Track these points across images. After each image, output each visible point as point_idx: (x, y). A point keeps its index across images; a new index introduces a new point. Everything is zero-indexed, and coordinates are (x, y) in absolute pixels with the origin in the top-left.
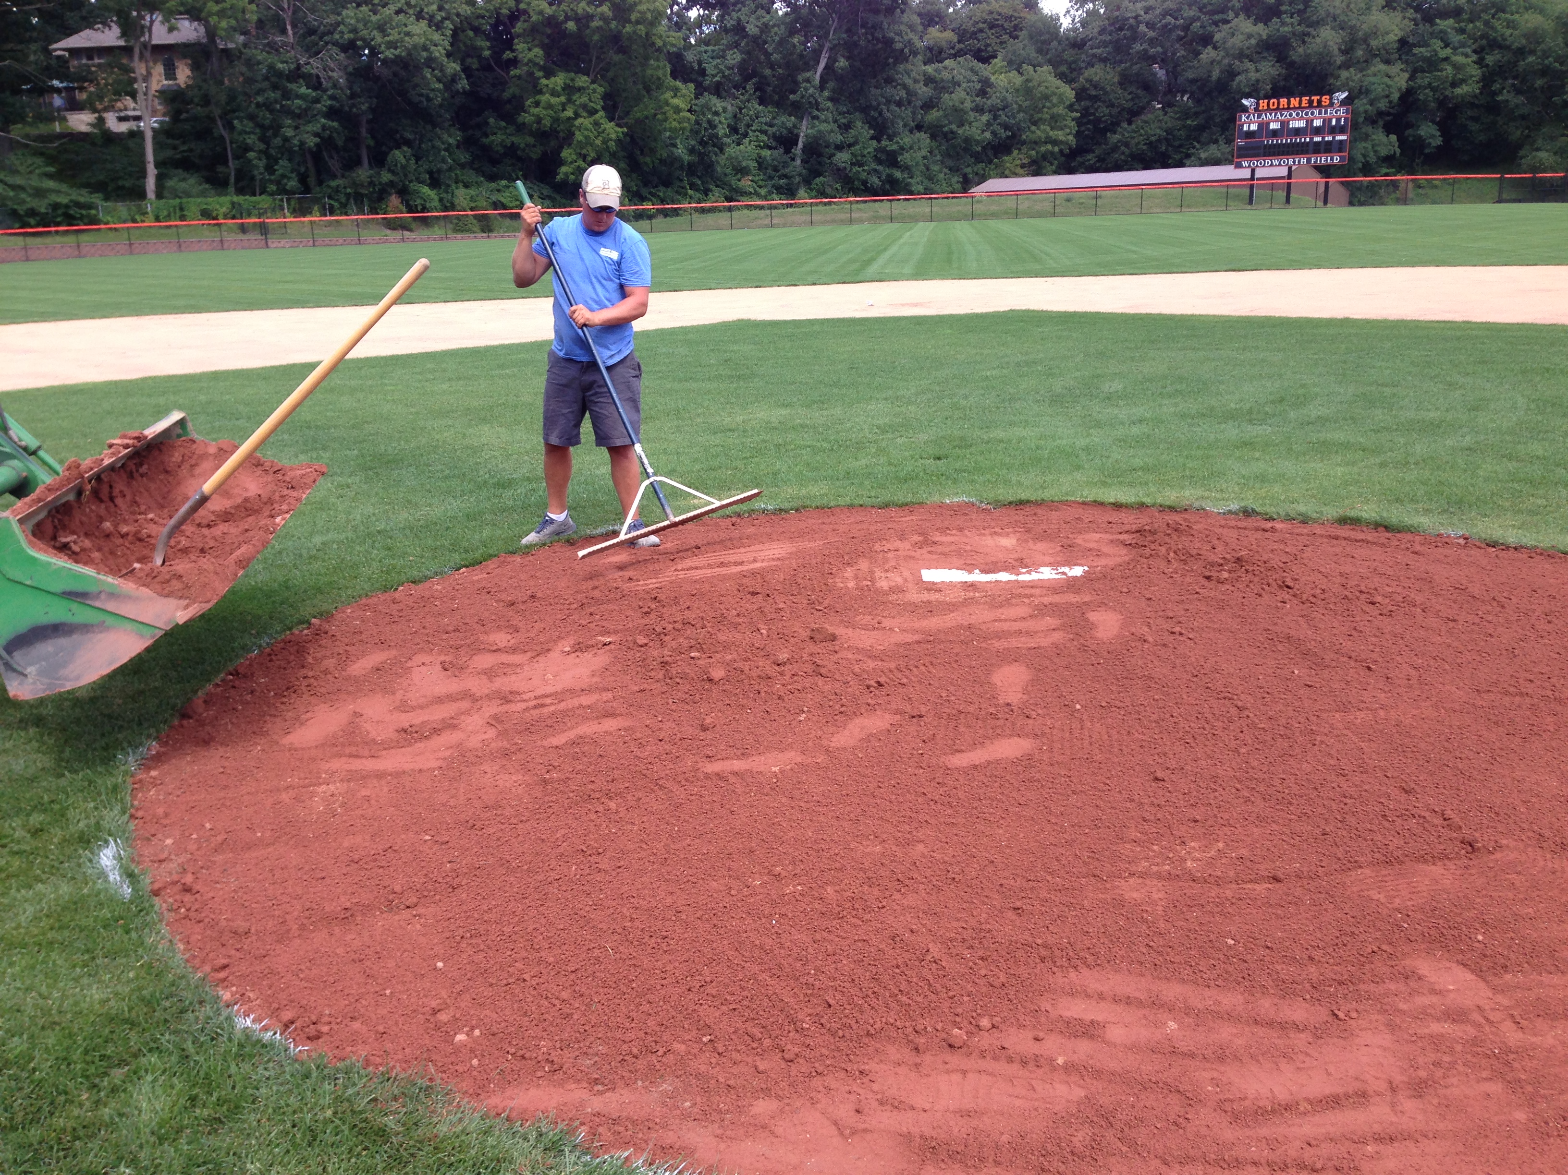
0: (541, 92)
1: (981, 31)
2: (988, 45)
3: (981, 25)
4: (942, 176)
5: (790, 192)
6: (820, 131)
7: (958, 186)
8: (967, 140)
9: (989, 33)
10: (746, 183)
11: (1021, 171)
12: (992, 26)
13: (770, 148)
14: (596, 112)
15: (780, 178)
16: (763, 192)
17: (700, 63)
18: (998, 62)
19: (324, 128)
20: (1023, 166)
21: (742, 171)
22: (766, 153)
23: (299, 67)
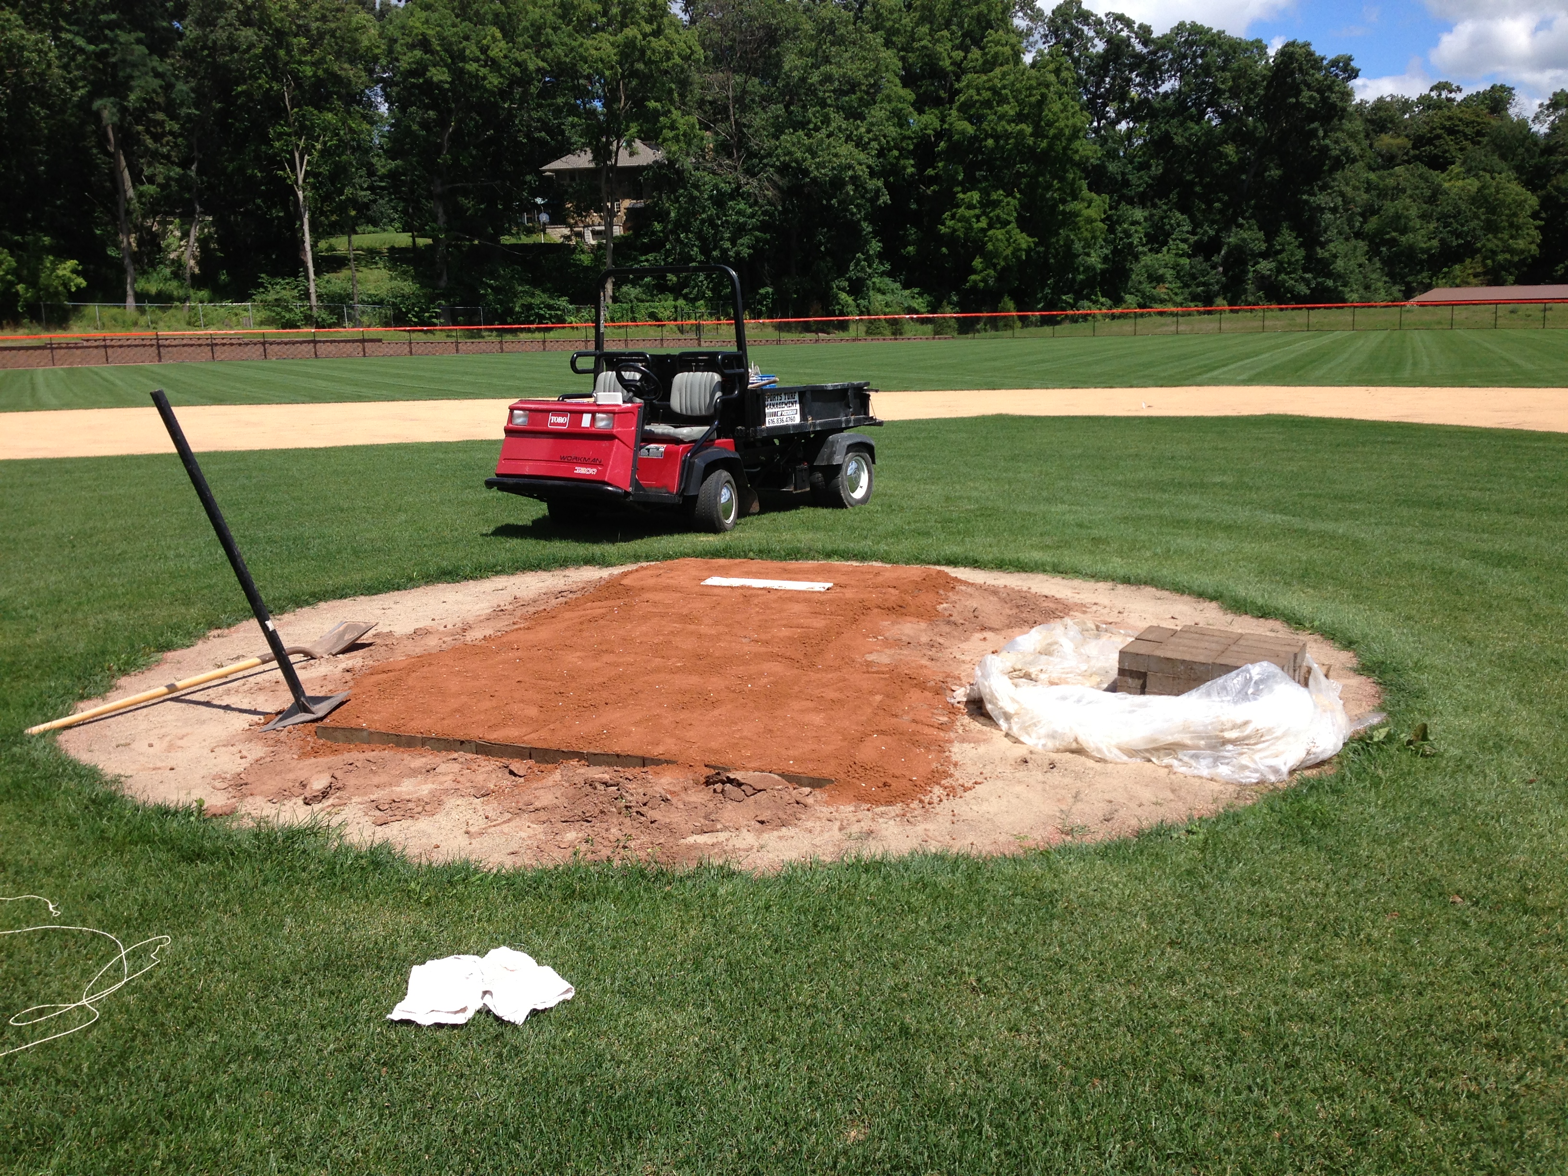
0: (958, 206)
1: (1439, 137)
2: (1446, 151)
3: (1439, 131)
4: (1380, 284)
5: (1207, 299)
6: (1244, 240)
7: (1399, 295)
8: (1411, 248)
9: (1448, 138)
10: (1161, 291)
11: (1475, 281)
12: (1451, 131)
13: (1189, 257)
14: (1009, 223)
15: (1198, 285)
16: (1179, 299)
17: (1123, 174)
18: (1455, 168)
19: (758, 240)
20: (1476, 276)
21: (1156, 279)
22: (1185, 261)
23: (739, 187)
